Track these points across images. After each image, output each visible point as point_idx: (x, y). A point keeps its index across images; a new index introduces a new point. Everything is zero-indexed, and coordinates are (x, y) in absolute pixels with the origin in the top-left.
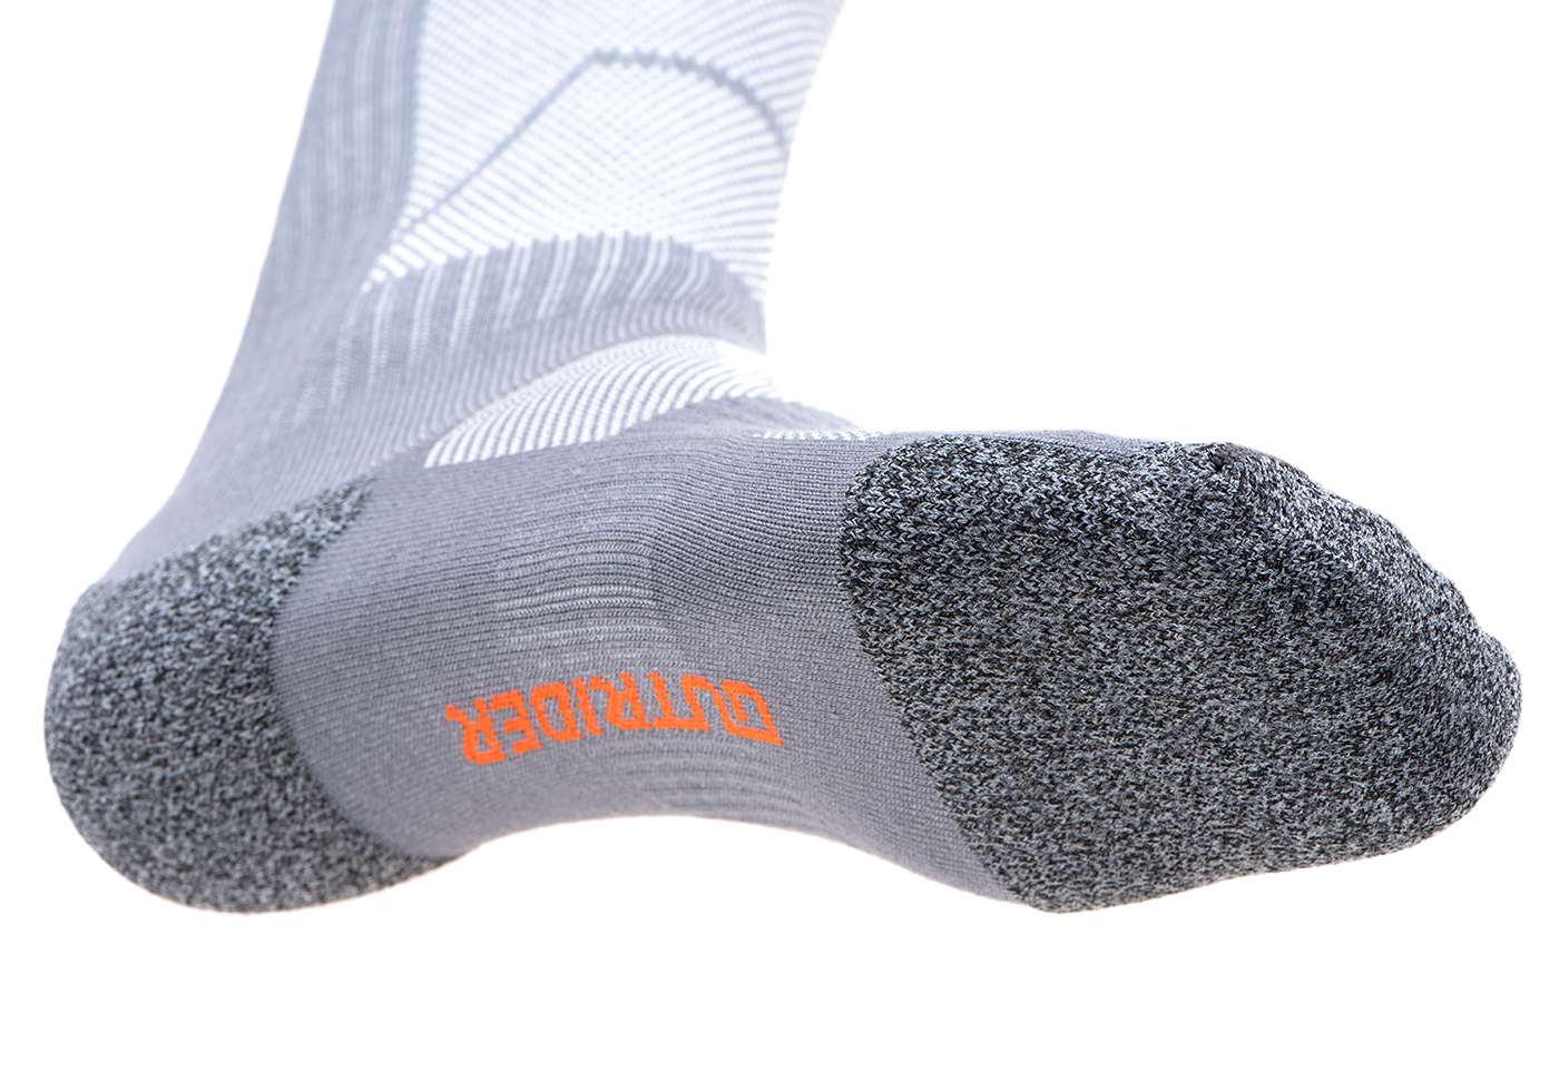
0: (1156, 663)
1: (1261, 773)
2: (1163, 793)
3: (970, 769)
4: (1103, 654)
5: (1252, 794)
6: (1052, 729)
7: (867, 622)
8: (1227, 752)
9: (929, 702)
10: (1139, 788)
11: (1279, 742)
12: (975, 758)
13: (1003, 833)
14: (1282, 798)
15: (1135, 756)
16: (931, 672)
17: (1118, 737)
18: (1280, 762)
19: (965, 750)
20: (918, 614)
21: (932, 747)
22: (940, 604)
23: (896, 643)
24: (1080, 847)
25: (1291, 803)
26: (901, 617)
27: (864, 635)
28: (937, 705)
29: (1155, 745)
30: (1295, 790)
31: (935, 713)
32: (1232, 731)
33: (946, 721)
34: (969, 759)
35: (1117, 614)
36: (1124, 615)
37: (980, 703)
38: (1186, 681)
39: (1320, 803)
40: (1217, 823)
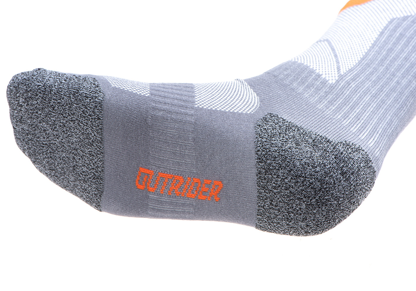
0: (51, 157)
1: (40, 123)
2: (60, 127)
3: (93, 155)
4: (60, 165)
5: (43, 118)
6: (75, 155)
7: (98, 198)
8: (45, 130)
9: (94, 175)
10: (64, 131)
11: (34, 128)
12: (91, 158)
13: (93, 137)
14: (38, 114)
15: (62, 139)
16: (91, 181)
17: (64, 146)
18: (36, 123)
19: (92, 160)
20: (89, 194)
21: (99, 164)
22: (85, 193)
23: (95, 191)
24: (80, 124)
25: (37, 113)
26: (92, 195)
27: (100, 196)
28: (93, 173)
29: (57, 140)
30: (35, 115)
31: (95, 171)
32: (43, 134)
33: (93, 169)
34: (92, 158)
35: (55, 171)
36: (54, 170)
37: (85, 169)
38: (47, 150)
39: (31, 110)
40: (53, 114)
